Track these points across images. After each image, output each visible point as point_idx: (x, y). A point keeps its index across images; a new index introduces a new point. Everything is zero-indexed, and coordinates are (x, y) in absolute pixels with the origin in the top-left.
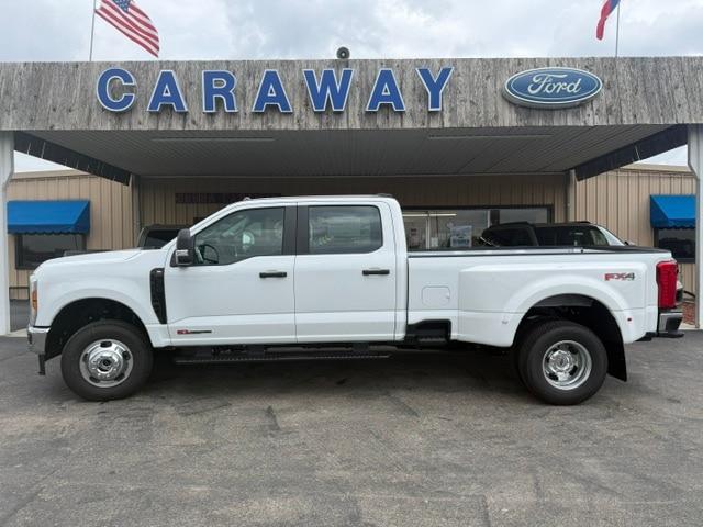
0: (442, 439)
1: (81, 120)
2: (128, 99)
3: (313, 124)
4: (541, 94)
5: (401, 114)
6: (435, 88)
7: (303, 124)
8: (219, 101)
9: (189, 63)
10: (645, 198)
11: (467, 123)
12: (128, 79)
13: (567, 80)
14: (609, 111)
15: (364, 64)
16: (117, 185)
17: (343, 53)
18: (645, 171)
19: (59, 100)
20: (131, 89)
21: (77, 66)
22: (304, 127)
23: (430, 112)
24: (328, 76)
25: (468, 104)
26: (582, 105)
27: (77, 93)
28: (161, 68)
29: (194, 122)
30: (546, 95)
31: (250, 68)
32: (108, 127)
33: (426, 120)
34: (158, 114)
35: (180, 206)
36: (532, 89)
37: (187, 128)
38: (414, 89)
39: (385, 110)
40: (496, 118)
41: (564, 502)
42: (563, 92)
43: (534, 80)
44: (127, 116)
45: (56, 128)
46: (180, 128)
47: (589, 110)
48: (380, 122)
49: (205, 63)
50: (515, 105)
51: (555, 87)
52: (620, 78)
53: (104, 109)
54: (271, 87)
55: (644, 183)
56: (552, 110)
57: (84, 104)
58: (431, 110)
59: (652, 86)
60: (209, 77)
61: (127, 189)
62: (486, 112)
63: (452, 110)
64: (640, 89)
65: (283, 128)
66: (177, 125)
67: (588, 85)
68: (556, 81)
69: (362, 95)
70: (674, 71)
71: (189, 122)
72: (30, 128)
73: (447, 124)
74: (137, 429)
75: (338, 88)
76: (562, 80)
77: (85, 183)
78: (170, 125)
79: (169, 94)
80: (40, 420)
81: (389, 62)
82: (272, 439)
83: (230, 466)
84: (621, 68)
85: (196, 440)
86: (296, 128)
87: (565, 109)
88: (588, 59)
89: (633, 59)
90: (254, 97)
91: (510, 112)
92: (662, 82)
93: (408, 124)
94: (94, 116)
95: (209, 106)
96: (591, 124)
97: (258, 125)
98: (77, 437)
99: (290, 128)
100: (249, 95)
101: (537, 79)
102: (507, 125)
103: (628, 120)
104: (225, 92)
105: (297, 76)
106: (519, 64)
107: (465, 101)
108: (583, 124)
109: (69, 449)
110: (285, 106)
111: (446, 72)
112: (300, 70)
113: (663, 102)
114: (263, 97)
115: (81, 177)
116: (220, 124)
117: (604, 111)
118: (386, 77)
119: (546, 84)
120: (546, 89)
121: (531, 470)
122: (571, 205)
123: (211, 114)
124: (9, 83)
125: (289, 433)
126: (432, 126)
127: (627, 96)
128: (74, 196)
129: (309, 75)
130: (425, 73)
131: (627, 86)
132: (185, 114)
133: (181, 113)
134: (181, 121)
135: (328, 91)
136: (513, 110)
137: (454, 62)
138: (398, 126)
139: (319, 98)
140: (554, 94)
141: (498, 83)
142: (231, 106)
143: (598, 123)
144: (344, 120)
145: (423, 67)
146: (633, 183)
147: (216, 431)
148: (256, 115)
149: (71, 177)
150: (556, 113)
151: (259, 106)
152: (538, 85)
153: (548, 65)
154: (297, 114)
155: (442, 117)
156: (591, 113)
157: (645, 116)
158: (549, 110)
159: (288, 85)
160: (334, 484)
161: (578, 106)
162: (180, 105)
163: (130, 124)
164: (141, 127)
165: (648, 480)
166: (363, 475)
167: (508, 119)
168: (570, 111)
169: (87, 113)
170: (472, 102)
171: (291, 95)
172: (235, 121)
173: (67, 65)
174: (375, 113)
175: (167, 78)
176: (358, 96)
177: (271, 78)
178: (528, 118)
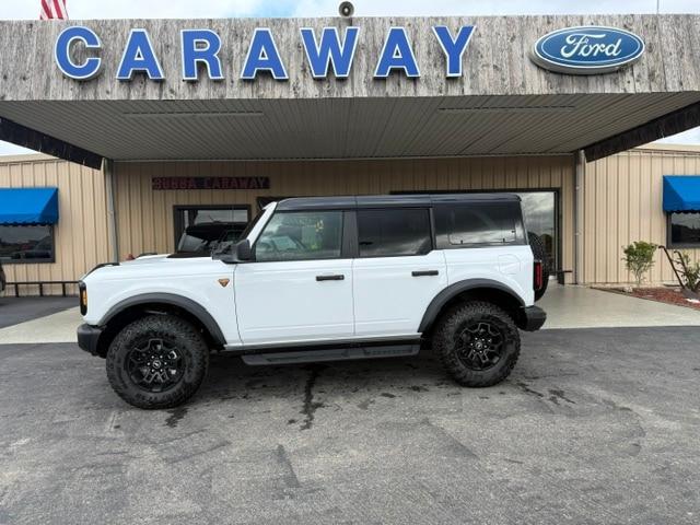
1: (37, 89)
2: (93, 64)
3: (312, 91)
4: (576, 57)
5: (415, 80)
6: (454, 50)
7: (300, 92)
8: (202, 66)
9: (165, 21)
10: (658, 179)
11: (491, 91)
12: (92, 40)
13: (606, 41)
14: (651, 76)
15: (370, 23)
16: (87, 170)
17: (346, 8)
19: (12, 65)
20: (97, 52)
21: (31, 25)
22: (301, 97)
23: (448, 79)
24: (329, 35)
25: (491, 69)
26: (621, 70)
27: (31, 58)
28: (132, 26)
29: (172, 91)
30: (582, 58)
31: (237, 29)
32: (70, 96)
33: (444, 87)
34: (129, 82)
35: (157, 192)
36: (566, 51)
37: (163, 98)
38: (429, 53)
39: (396, 76)
40: (523, 85)
42: (602, 56)
43: (568, 40)
44: (91, 84)
45: (8, 98)
46: (156, 98)
47: (628, 74)
48: (390, 90)
49: (183, 21)
51: (591, 49)
52: (664, 39)
53: (64, 77)
54: (263, 49)
55: (657, 163)
56: (586, 76)
57: (41, 70)
58: (449, 75)
60: (189, 37)
61: (99, 174)
62: (512, 78)
63: (474, 76)
64: (686, 52)
65: (277, 97)
66: (152, 94)
67: (629, 47)
68: (593, 41)
69: (368, 59)
71: (167, 91)
73: (468, 92)
75: (342, 50)
76: (600, 41)
77: (51, 167)
78: (144, 94)
79: (142, 59)
81: (399, 21)
82: (290, 502)
84: (664, 27)
86: (292, 96)
87: (602, 74)
88: (626, 16)
89: (677, 17)
90: (242, 62)
91: (540, 79)
93: (423, 92)
94: (53, 83)
95: (189, 72)
96: (631, 90)
97: (247, 93)
99: (285, 96)
100: (237, 59)
101: (571, 39)
102: (536, 92)
103: (673, 87)
104: (208, 55)
105: (292, 36)
106: (549, 23)
107: (488, 65)
108: (622, 91)
110: (280, 72)
111: (466, 31)
112: (296, 30)
114: (253, 61)
115: (47, 161)
116: (203, 92)
117: (646, 77)
118: (397, 36)
119: (581, 46)
120: (582, 52)
122: (580, 188)
123: (193, 83)
125: (313, 491)
126: (450, 94)
127: (672, 60)
128: (40, 183)
129: (307, 34)
130: (442, 32)
131: (671, 48)
132: (162, 82)
133: (156, 81)
134: (157, 91)
135: (330, 54)
136: (543, 75)
137: (475, 20)
138: (411, 93)
139: (318, 62)
140: (591, 58)
141: (525, 45)
142: (215, 72)
143: (639, 90)
144: (348, 87)
145: (439, 25)
146: (645, 164)
148: (246, 81)
149: (35, 162)
150: (593, 80)
151: (248, 71)
152: (572, 47)
153: (582, 24)
154: (292, 81)
155: (462, 84)
156: (631, 79)
157: (692, 82)
158: (585, 75)
159: (282, 48)
161: (617, 72)
162: (155, 72)
164: (109, 97)
167: (537, 84)
168: (608, 76)
169: (44, 81)
170: (495, 67)
171: (286, 59)
172: (220, 90)
173: (20, 24)
174: (384, 79)
175: (139, 39)
176: (364, 60)
177: (263, 38)
178: (560, 85)
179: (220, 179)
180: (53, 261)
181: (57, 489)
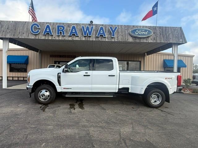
0: (111, 116)
1: (26, 36)
2: (38, 31)
3: (84, 39)
4: (139, 34)
5: (105, 37)
6: (114, 32)
8: (61, 32)
9: (54, 23)
10: (162, 60)
11: (121, 40)
12: (38, 26)
13: (145, 31)
14: (154, 39)
15: (96, 25)
16: (35, 52)
17: (92, 22)
18: (162, 54)
19: (21, 31)
20: (39, 29)
21: (26, 22)
22: (81, 40)
24: (88, 28)
26: (148, 37)
27: (25, 29)
28: (47, 24)
30: (140, 34)
31: (69, 25)
32: (33, 38)
33: (111, 39)
34: (45, 35)
35: (51, 58)
37: (52, 39)
38: (108, 32)
39: (101, 36)
40: (128, 39)
41: (139, 131)
42: (144, 34)
44: (38, 35)
45: (20, 38)
47: (149, 39)
48: (100, 39)
49: (57, 23)
50: (132, 36)
51: (142, 33)
52: (157, 31)
53: (32, 33)
54: (74, 30)
55: (162, 56)
57: (27, 32)
58: (112, 37)
59: (164, 34)
60: (58, 26)
61: (38, 53)
62: (125, 38)
63: (117, 37)
64: (162, 34)
65: (76, 39)
66: (50, 38)
69: (96, 32)
70: (169, 30)
71: (53, 37)
72: (13, 37)
73: (116, 41)
74: (36, 112)
75: (90, 30)
76: (143, 31)
77: (28, 51)
78: (48, 38)
79: (48, 30)
80: (12, 109)
81: (102, 25)
82: (69, 115)
83: (59, 121)
84: (157, 29)
85: (51, 115)
86: (79, 40)
87: (144, 38)
88: (150, 26)
89: (160, 27)
92: (167, 33)
93: (107, 40)
94: (30, 35)
95: (58, 34)
96: (150, 42)
97: (70, 39)
98: (21, 113)
100: (68, 31)
101: (138, 30)
102: (130, 41)
103: (158, 41)
104: (62, 30)
105: (80, 27)
106: (133, 27)
107: (120, 35)
108: (148, 42)
109: (19, 116)
110: (77, 35)
111: (116, 28)
113: (167, 37)
114: (72, 32)
116: (61, 38)
117: (153, 39)
119: (140, 32)
121: (132, 123)
122: (145, 61)
123: (59, 36)
124: (8, 26)
125: (74, 114)
126: (112, 41)
127: (158, 35)
128: (25, 55)
129: (83, 27)
130: (111, 28)
131: (159, 33)
132: (52, 35)
135: (88, 31)
136: (132, 38)
137: (118, 26)
138: (104, 40)
141: (128, 31)
142: (63, 34)
143: (151, 42)
144: (91, 38)
145: (110, 26)
146: (160, 56)
147: (56, 113)
148: (70, 36)
149: (24, 50)
150: (142, 39)
151: (70, 34)
152: (138, 32)
153: (140, 27)
154: (80, 36)
155: (115, 39)
157: (162, 40)
159: (78, 30)
160: (84, 126)
162: (51, 33)
163: (38, 37)
164: (41, 38)
165: (159, 126)
166: (91, 124)
167: (131, 40)
168: (145, 39)
169: (28, 34)
170: (122, 35)
171: (78, 32)
172: (65, 38)
173: (23, 22)
174: (99, 37)
175: (48, 27)
176: (95, 33)
177: (74, 27)
178: (135, 40)
179: (65, 56)
180: (27, 72)
181: (28, 112)
